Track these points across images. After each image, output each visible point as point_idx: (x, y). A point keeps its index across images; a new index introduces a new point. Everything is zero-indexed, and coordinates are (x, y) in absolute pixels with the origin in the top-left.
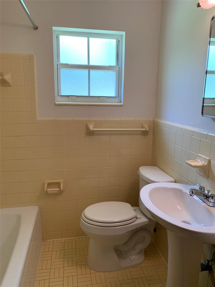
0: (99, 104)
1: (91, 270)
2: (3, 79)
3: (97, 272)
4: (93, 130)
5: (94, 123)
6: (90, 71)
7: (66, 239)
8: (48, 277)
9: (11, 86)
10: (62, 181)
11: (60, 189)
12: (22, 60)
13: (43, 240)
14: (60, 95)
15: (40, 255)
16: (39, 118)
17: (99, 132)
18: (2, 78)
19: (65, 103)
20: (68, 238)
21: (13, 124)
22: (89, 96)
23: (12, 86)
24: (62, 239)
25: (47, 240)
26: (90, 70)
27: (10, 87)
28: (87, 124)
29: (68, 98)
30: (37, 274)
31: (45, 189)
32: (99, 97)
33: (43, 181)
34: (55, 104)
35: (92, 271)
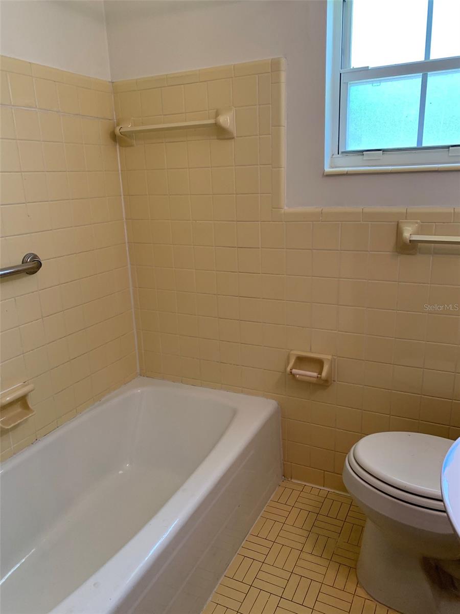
0: (438, 168)
1: (358, 585)
2: (216, 124)
3: (371, 599)
4: (410, 240)
5: (419, 221)
6: (428, 78)
7: (333, 491)
8: (262, 558)
9: (233, 138)
10: (329, 357)
11: (319, 376)
12: (257, 76)
13: (284, 476)
14: (343, 151)
15: (267, 504)
16: (286, 209)
17: (433, 244)
18: (214, 122)
19: (346, 169)
20: (337, 492)
21: (235, 222)
22: (420, 147)
23: (237, 137)
24: (322, 488)
25: (291, 479)
26: (429, 73)
27: (233, 140)
28: (398, 222)
29: (361, 157)
30: (245, 540)
31: (289, 369)
32: (448, 147)
33: (289, 351)
34: (323, 174)
35: (360, 592)
